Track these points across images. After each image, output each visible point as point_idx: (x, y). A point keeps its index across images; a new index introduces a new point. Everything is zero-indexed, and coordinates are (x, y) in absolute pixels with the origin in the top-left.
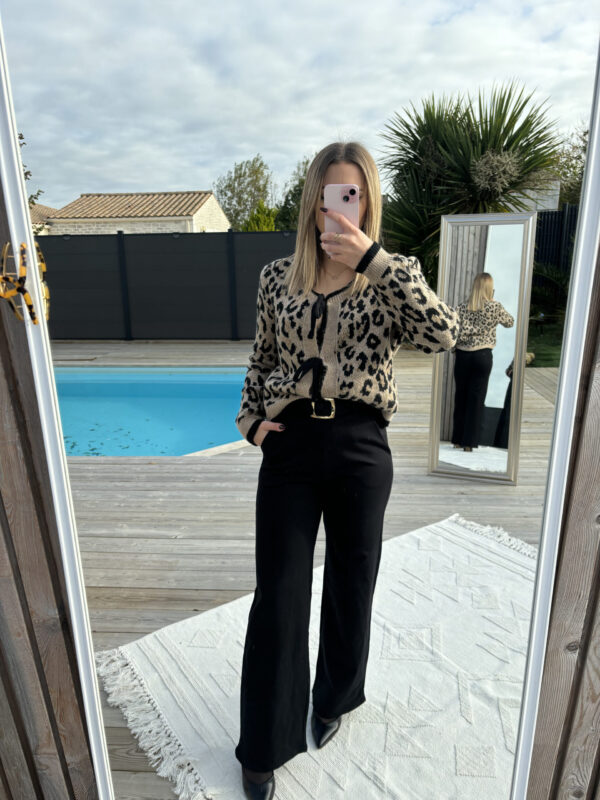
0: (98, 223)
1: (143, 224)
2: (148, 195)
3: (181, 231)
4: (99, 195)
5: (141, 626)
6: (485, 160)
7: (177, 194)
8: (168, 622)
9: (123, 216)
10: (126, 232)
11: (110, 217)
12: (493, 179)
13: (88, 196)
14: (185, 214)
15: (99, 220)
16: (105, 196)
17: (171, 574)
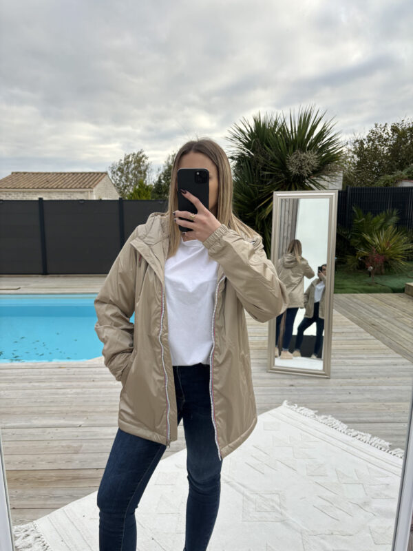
0: (23, 192)
1: (57, 194)
2: (61, 174)
3: (85, 199)
4: (25, 173)
6: (295, 156)
7: (82, 173)
9: (43, 188)
10: (45, 199)
11: (33, 188)
12: (301, 168)
13: (16, 173)
14: (87, 187)
15: (24, 190)
16: (29, 173)
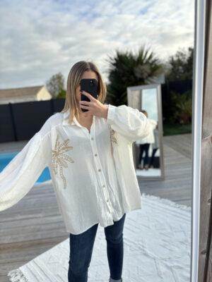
1: (19, 99)
5: (27, 257)
6: (138, 68)
8: (39, 254)
11: (6, 97)
15: (2, 98)
17: (39, 233)
